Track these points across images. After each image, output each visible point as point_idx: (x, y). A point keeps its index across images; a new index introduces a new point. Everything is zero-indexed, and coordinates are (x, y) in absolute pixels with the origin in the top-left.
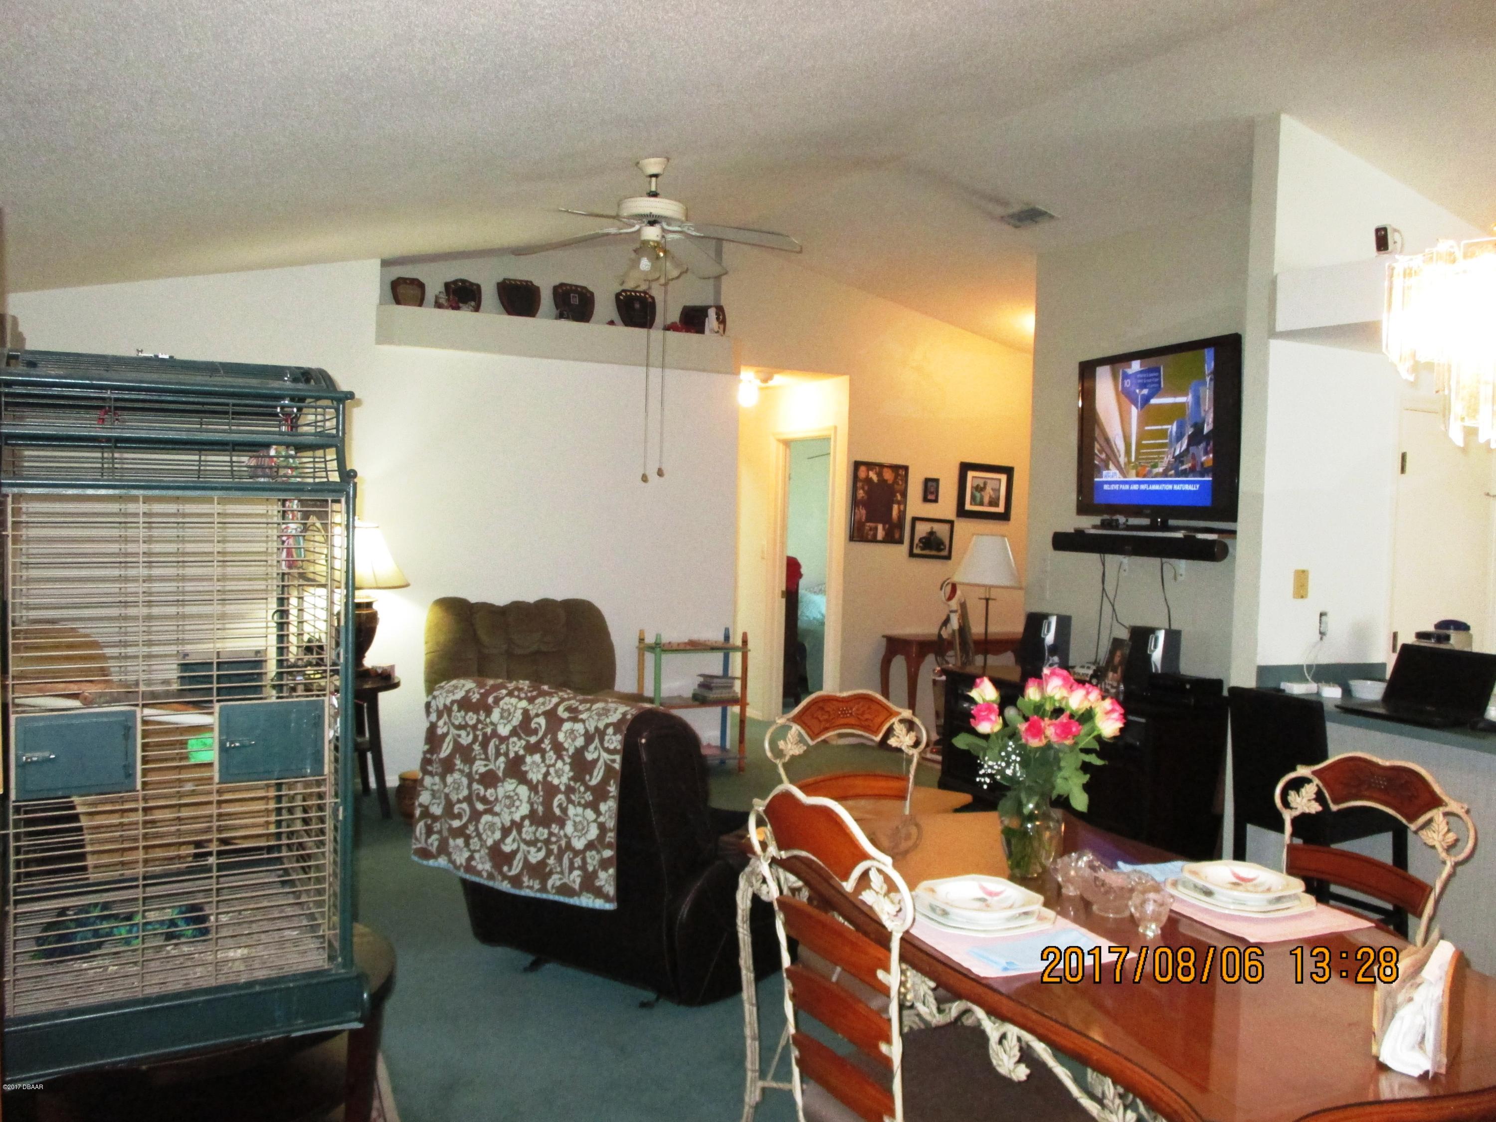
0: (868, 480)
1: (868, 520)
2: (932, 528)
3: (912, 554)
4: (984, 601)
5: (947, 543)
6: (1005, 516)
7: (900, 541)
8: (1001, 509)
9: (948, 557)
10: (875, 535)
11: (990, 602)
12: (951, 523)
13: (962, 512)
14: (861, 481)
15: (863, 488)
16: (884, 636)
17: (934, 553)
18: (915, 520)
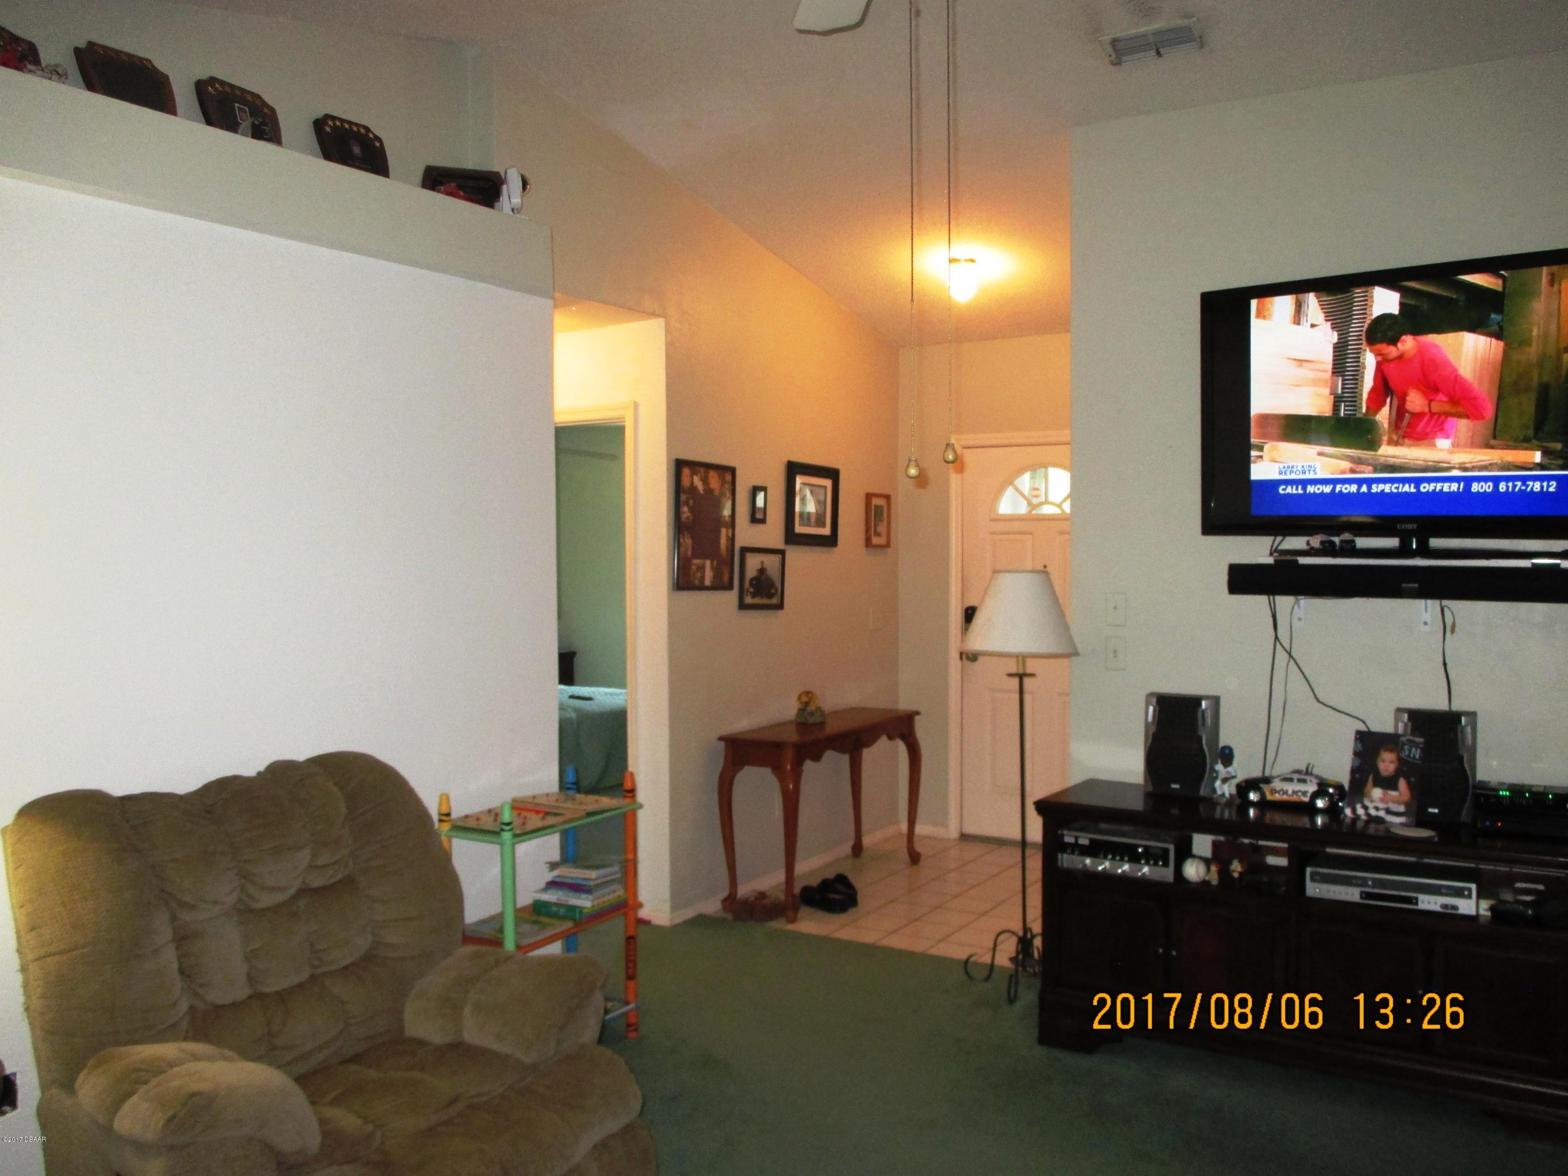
0: (693, 489)
1: (696, 555)
2: (762, 562)
3: (743, 606)
4: (1016, 681)
5: (779, 587)
6: (831, 541)
7: (730, 587)
8: (826, 531)
9: (780, 606)
10: (703, 578)
11: (1027, 681)
12: (782, 553)
13: (792, 537)
14: (685, 492)
15: (687, 503)
16: (721, 739)
17: (765, 601)
18: (745, 550)
